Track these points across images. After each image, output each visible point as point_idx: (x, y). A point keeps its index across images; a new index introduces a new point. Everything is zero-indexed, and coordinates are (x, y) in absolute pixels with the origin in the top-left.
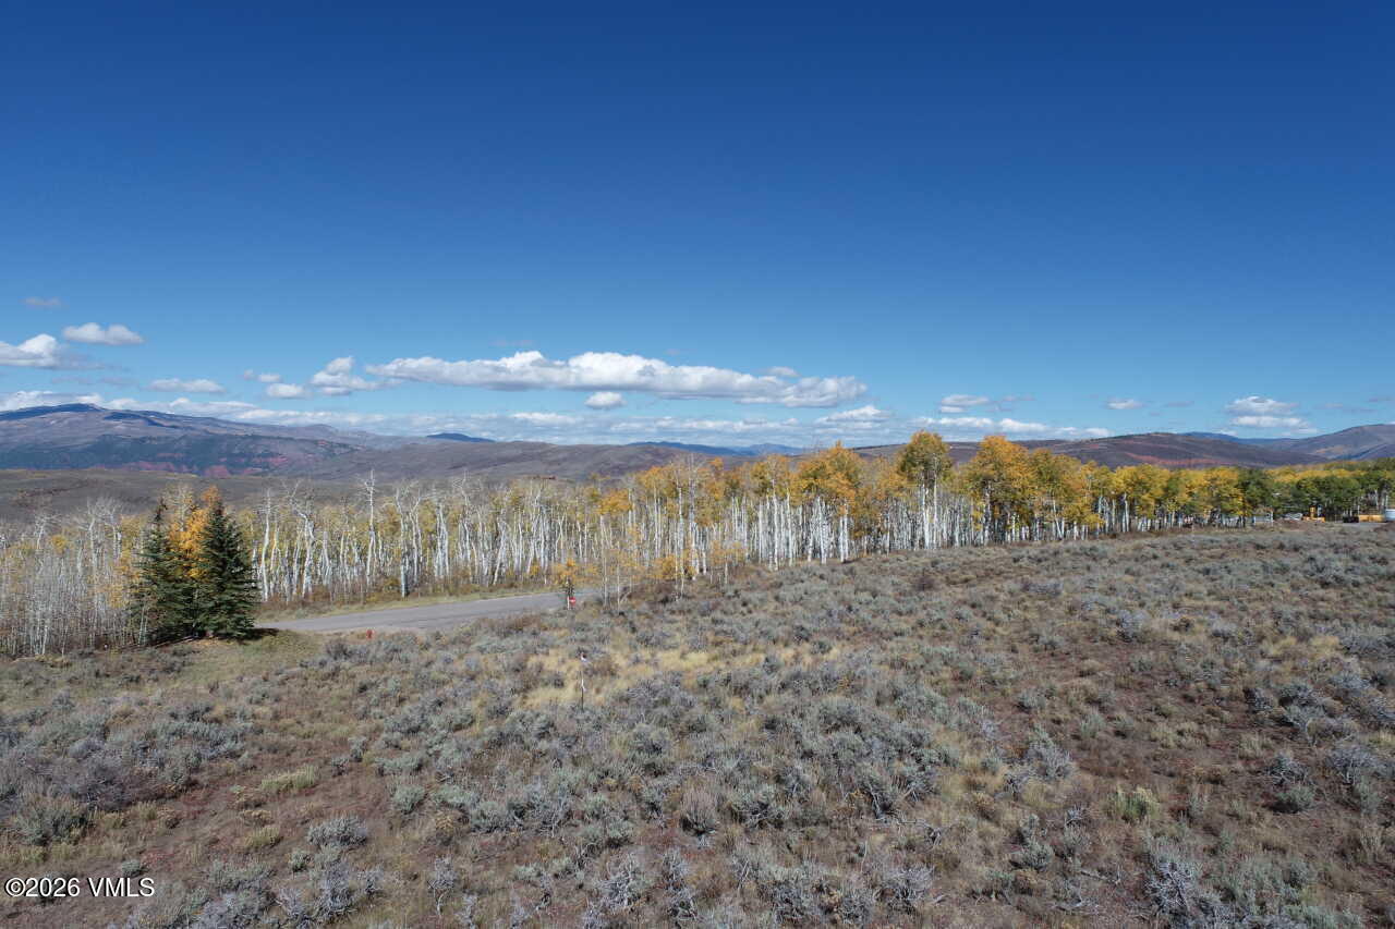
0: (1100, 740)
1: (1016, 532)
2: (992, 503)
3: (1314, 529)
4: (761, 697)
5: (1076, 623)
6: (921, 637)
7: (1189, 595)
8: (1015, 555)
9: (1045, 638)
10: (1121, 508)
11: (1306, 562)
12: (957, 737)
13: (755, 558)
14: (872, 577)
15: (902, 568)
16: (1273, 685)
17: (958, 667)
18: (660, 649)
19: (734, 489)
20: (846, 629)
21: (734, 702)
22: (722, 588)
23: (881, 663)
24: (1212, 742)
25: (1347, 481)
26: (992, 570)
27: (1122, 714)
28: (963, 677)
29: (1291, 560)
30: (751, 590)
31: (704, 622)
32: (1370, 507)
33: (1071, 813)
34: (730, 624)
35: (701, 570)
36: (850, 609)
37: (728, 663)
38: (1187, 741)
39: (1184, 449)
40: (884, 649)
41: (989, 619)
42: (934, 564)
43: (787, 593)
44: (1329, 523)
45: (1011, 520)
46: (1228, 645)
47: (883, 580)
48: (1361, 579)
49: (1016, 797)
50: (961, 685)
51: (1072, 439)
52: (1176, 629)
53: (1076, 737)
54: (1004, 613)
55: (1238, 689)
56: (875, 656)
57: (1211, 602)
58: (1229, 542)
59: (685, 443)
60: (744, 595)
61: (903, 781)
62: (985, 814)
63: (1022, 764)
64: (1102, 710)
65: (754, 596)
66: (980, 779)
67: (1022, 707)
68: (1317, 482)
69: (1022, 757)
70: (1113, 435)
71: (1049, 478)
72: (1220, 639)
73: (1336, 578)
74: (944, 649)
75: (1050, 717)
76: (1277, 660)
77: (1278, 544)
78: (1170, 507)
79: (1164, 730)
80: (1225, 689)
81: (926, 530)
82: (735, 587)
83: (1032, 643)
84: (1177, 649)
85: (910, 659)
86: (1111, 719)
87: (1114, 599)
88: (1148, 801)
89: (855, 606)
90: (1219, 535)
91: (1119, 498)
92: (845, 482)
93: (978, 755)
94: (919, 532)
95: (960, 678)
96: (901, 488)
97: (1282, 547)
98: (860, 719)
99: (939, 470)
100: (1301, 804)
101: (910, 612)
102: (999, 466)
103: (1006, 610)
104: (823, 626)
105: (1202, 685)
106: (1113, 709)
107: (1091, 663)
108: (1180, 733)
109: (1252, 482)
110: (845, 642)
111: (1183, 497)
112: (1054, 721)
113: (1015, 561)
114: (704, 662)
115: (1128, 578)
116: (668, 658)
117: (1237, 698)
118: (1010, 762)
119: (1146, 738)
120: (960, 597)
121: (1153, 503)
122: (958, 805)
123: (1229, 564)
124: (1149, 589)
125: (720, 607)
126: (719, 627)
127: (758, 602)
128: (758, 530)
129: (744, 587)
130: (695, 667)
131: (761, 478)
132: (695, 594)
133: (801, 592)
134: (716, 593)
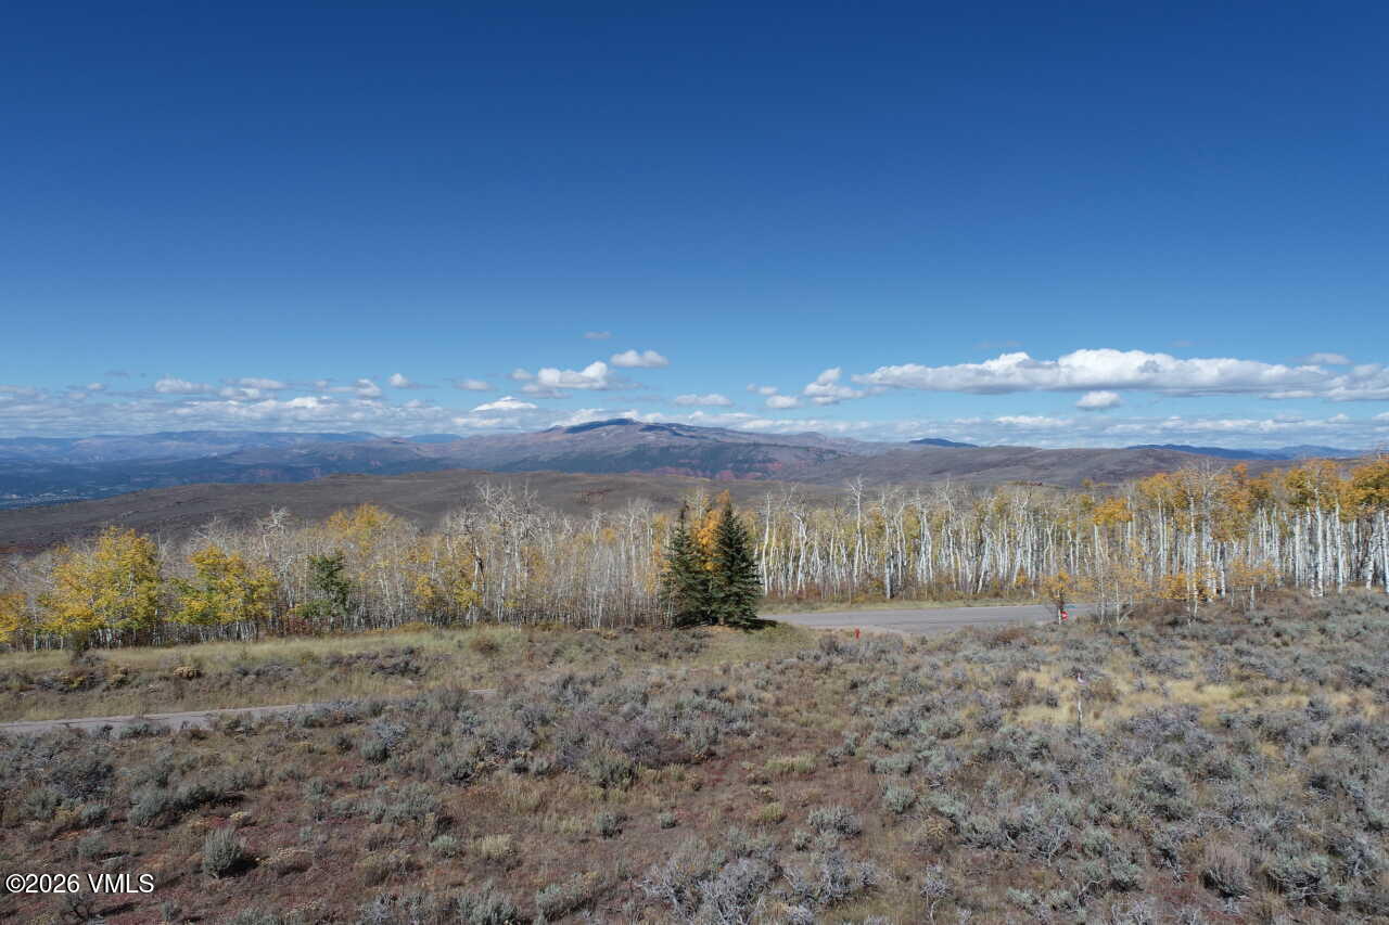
4: (1304, 748)
13: (1290, 581)
18: (1170, 678)
19: (1260, 499)
21: (1269, 749)
22: (1247, 614)
30: (1286, 618)
31: (1227, 651)
34: (1259, 657)
35: (1219, 591)
37: (1257, 702)
43: (1337, 626)
59: (1194, 445)
60: (1277, 623)
65: (1291, 627)
82: (1264, 613)
114: (1226, 698)
116: (1180, 688)
125: (1245, 636)
126: (1244, 659)
127: (1296, 633)
128: (1294, 548)
129: (1276, 614)
130: (1215, 702)
131: (1299, 487)
132: (1212, 618)
133: (1358, 626)
134: (1239, 618)
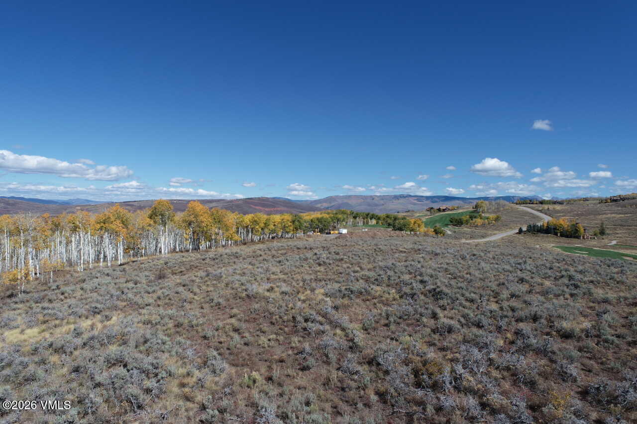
0: (238, 349)
1: (203, 245)
2: (193, 233)
3: (316, 238)
4: (71, 353)
5: (229, 292)
6: (159, 306)
7: (273, 273)
8: (203, 257)
9: (215, 301)
10: (248, 232)
11: (314, 255)
12: (176, 360)
13: (70, 263)
14: (135, 273)
15: (151, 267)
16: (302, 314)
17: (177, 320)
18: (7, 330)
19: (56, 227)
20: (121, 304)
21: (54, 359)
22: (49, 285)
23: (138, 323)
24: (281, 343)
25: (327, 219)
26: (193, 265)
27: (247, 335)
28: (178, 325)
29: (309, 255)
30: (66, 285)
31: (37, 308)
32: (334, 228)
33: (226, 390)
34: (54, 308)
35: (36, 274)
36: (123, 293)
37: (51, 333)
38: (272, 343)
39: (273, 204)
40: (140, 314)
41: (191, 292)
42: (166, 263)
43: (87, 286)
44: (321, 235)
45: (202, 240)
46: (287, 296)
47: (140, 274)
48: (331, 262)
49: (202, 386)
50: (178, 330)
51: (228, 199)
52: (268, 291)
53: (228, 349)
54: (198, 288)
55: (290, 317)
56: (136, 320)
57: (282, 276)
58: (288, 246)
59: (26, 197)
60: (63, 289)
61: (148, 391)
62: (187, 399)
63: (205, 368)
64: (239, 334)
65: (68, 289)
66: (186, 381)
67: (205, 337)
68: (318, 219)
69: (205, 365)
70: (245, 198)
71: (219, 221)
72: (284, 294)
73: (324, 262)
74: (170, 312)
75: (217, 340)
76: (304, 301)
77: (304, 247)
78: (266, 230)
79: (263, 340)
80: (285, 318)
81: (163, 245)
82: (57, 284)
83: (210, 304)
84: (269, 300)
85: (153, 319)
86: (243, 337)
87: (244, 278)
88: (257, 377)
89: (126, 291)
90: (284, 243)
91: (247, 227)
92: (121, 225)
93: (185, 368)
94: (159, 245)
95: (178, 326)
96: (150, 225)
97: (306, 248)
98: (127, 359)
99: (169, 218)
100: (311, 366)
101: (154, 291)
102: (196, 216)
103: (199, 287)
104: (108, 304)
105: (277, 317)
106: (244, 333)
107: (235, 311)
108: (269, 340)
109: (296, 220)
110: (119, 312)
111: (271, 227)
112: (219, 342)
113: (203, 260)
114: (36, 334)
115: (250, 267)
116: (12, 334)
117: (290, 320)
118: (199, 368)
119: (256, 344)
120: (178, 281)
121: (260, 230)
122: (176, 396)
123: (288, 258)
124: (258, 272)
125: (47, 297)
126: (46, 311)
127: (70, 292)
128: (72, 247)
129: (63, 283)
130: (30, 338)
131: (73, 223)
132: (32, 290)
133: (96, 284)
134: (45, 288)
